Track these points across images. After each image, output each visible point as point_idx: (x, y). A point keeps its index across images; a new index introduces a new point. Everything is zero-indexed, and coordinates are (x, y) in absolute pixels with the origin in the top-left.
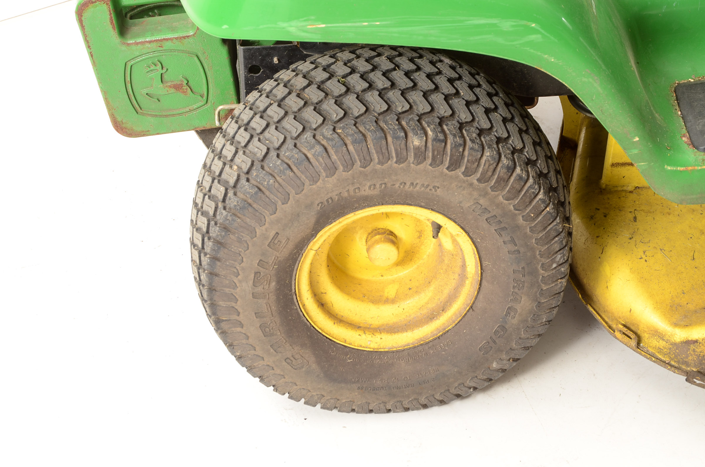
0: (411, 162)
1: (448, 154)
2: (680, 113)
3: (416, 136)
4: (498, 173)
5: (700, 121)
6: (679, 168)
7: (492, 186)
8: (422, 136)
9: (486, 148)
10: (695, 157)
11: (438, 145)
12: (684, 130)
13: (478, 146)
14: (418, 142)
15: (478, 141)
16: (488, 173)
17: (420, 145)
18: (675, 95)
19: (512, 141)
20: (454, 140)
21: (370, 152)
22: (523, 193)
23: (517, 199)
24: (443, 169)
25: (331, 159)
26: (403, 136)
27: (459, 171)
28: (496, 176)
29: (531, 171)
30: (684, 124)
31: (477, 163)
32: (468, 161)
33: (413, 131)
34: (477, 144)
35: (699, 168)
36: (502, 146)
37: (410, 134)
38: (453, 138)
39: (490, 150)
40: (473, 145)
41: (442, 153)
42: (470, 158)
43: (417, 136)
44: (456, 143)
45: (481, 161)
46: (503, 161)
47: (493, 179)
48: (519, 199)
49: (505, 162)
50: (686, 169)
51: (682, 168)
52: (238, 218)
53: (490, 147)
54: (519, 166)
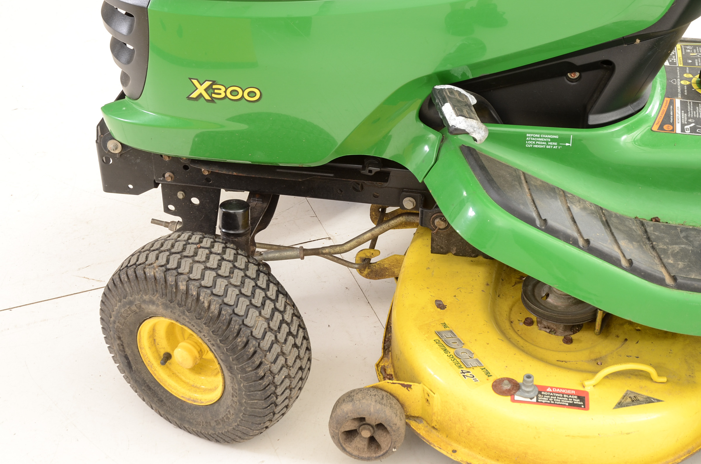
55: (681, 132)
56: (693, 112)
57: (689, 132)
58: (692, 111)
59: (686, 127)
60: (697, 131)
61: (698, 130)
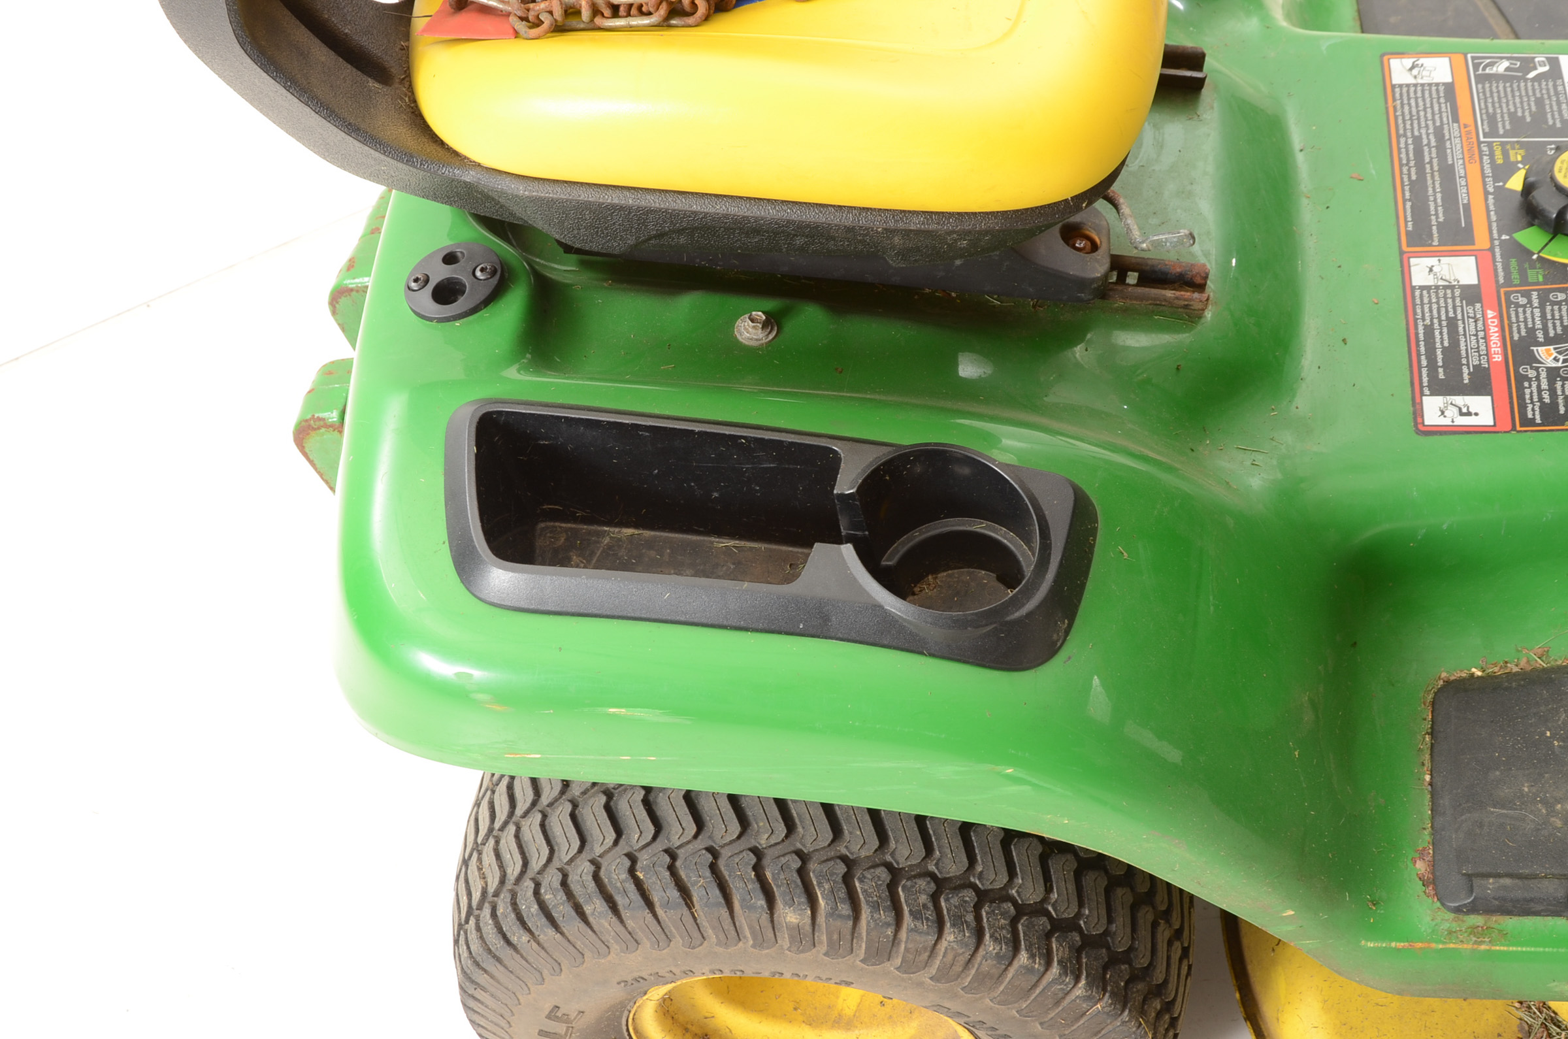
0: (786, 947)
1: (862, 938)
2: (1428, 778)
3: (790, 908)
4: (976, 966)
5: (1463, 817)
6: (1393, 944)
7: (965, 987)
8: (804, 908)
9: (948, 925)
10: (1434, 923)
11: (839, 924)
12: (1426, 832)
13: (927, 925)
14: (797, 919)
15: (930, 913)
16: (953, 967)
17: (800, 923)
18: (1430, 717)
19: (1017, 892)
20: (872, 916)
21: (700, 925)
22: (1038, 991)
23: (1026, 1001)
24: (855, 961)
25: (625, 926)
26: (762, 906)
27: (888, 965)
28: (973, 972)
29: (1057, 950)
30: (1430, 812)
31: (927, 954)
32: (907, 949)
33: (783, 899)
34: (925, 922)
35: (1441, 946)
36: (987, 913)
37: (779, 904)
38: (871, 912)
39: (956, 930)
40: (915, 925)
41: (849, 937)
42: (910, 946)
43: (792, 908)
44: (878, 922)
45: (939, 946)
46: (987, 947)
47: (967, 976)
48: (1029, 1002)
49: (991, 949)
50: (1411, 946)
51: (1402, 944)
52: (483, 972)
53: (958, 921)
54: (1026, 950)
55: (1557, 58)
56: (1542, 94)
57: (1537, 60)
58: (1546, 96)
59: (1547, 68)
60: (1519, 63)
61: (1518, 66)
